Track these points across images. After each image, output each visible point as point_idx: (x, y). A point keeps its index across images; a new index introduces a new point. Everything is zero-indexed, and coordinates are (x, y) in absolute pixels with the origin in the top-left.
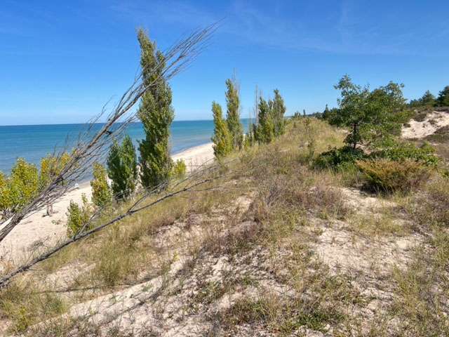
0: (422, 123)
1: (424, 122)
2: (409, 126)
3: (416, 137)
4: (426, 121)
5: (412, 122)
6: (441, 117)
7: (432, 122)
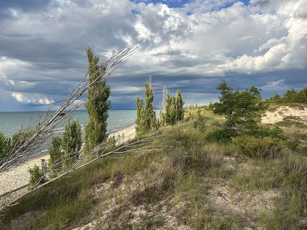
0: (273, 114)
1: (275, 113)
2: (265, 115)
3: (271, 123)
4: (276, 113)
5: (268, 113)
6: (286, 110)
7: (280, 113)
